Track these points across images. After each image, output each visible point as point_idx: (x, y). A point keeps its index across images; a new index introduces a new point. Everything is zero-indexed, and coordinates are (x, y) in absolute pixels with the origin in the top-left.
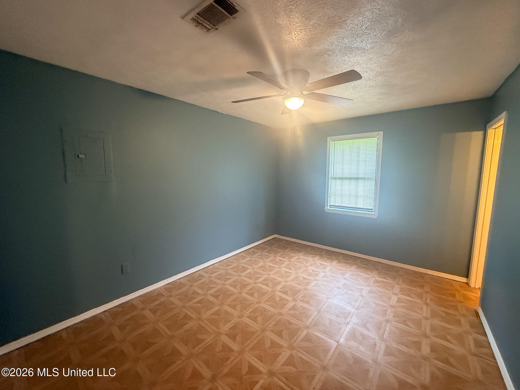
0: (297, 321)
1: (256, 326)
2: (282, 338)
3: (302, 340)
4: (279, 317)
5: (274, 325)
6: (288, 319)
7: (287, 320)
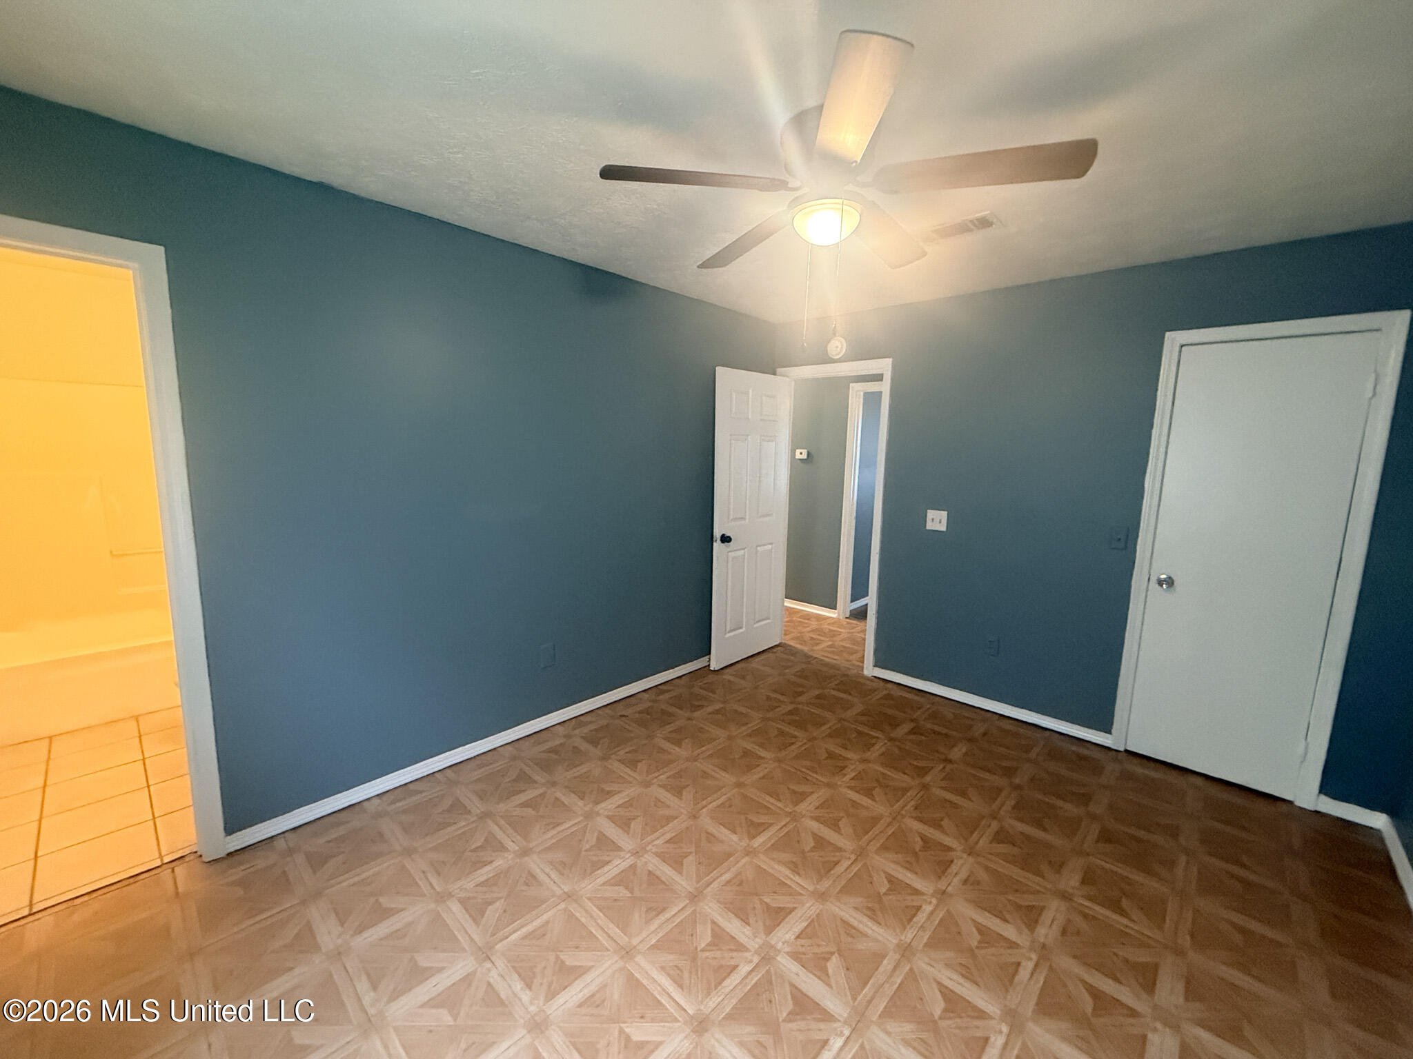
0: (770, 871)
1: (887, 865)
2: (814, 834)
3: (769, 826)
4: (825, 884)
5: (837, 863)
6: (797, 878)
7: (799, 874)
